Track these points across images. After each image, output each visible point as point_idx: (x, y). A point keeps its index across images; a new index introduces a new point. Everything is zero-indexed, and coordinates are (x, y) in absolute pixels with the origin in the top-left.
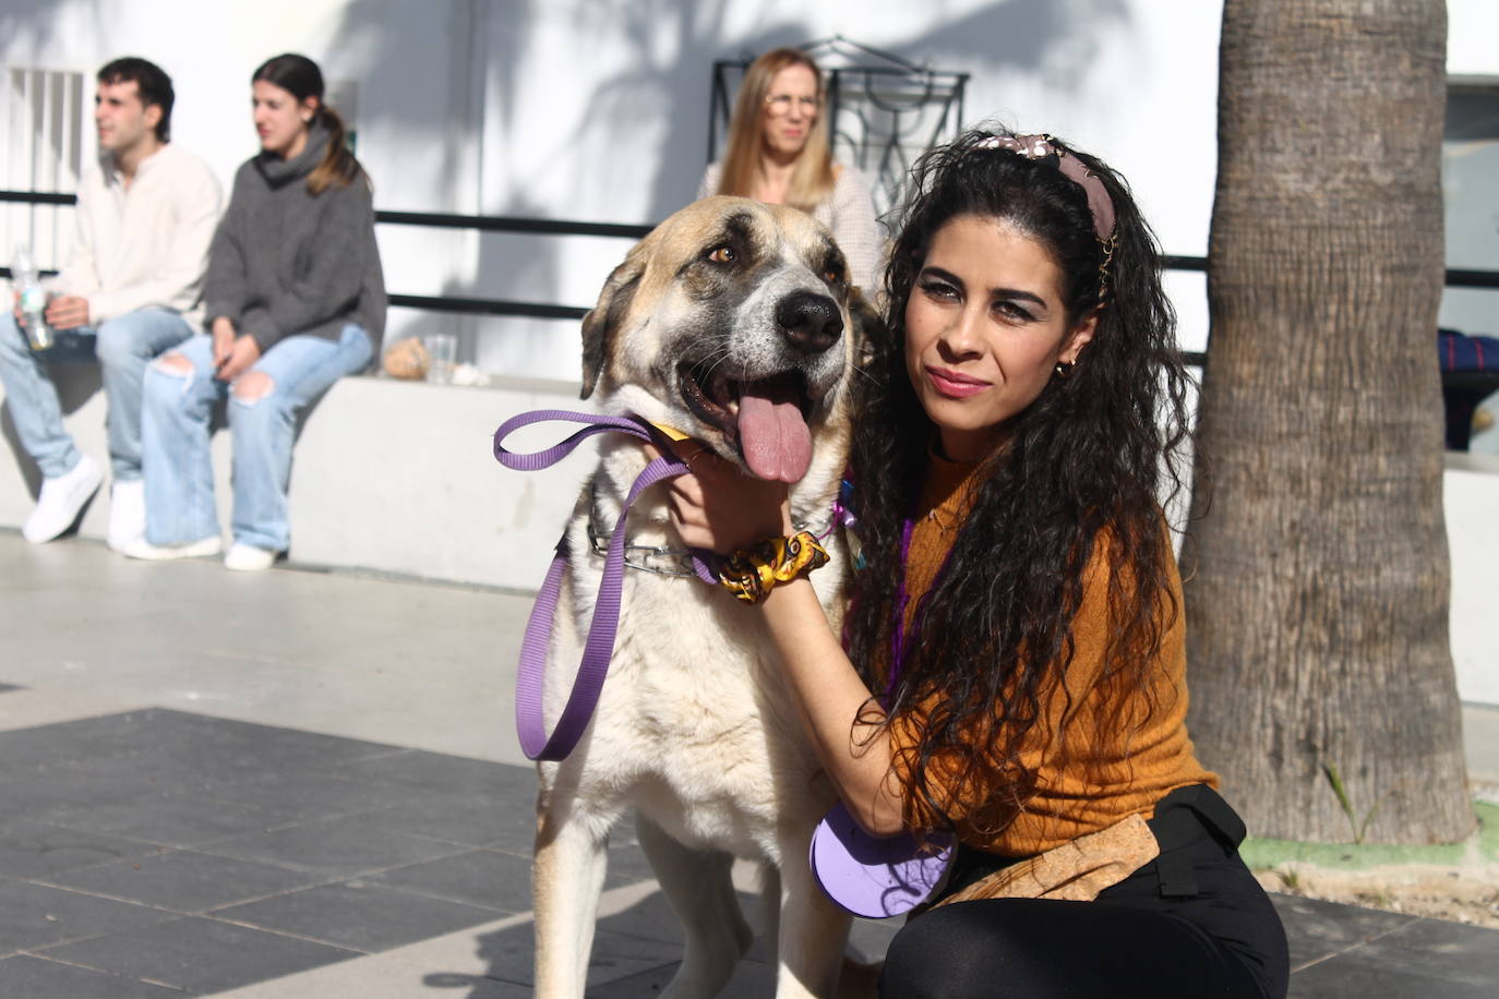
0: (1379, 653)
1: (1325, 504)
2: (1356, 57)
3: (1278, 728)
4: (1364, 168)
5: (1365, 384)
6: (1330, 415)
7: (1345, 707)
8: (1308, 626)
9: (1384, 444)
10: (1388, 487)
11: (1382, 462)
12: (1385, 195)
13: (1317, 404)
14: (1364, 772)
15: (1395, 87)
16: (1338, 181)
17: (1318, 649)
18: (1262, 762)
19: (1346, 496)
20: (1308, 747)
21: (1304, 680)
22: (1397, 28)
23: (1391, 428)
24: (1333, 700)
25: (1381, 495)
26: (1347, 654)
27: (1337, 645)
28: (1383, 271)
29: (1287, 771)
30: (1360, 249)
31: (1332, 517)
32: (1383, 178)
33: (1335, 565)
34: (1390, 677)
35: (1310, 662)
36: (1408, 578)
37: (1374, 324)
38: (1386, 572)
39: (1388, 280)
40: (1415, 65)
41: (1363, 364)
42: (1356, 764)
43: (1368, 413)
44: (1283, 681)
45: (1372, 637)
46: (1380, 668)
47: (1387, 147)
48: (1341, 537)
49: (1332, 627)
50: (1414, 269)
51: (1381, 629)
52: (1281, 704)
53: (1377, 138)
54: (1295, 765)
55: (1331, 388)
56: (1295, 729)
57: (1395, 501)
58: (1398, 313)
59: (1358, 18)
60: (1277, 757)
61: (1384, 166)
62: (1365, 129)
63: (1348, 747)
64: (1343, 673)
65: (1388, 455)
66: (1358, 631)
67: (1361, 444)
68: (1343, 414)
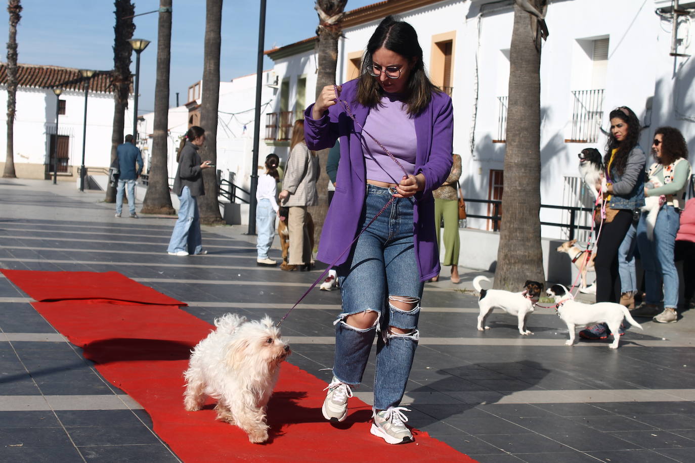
0: (516, 265)
1: (509, 241)
2: (514, 169)
3: (501, 276)
4: (516, 187)
5: (515, 221)
6: (510, 226)
7: (510, 273)
8: (506, 260)
9: (518, 232)
10: (519, 238)
11: (518, 234)
12: (520, 191)
13: (508, 224)
14: (512, 284)
15: (521, 174)
16: (512, 189)
17: (507, 264)
18: (499, 282)
19: (512, 239)
20: (504, 280)
21: (505, 269)
22: (520, 164)
23: (519, 229)
24: (508, 272)
25: (518, 239)
26: (511, 265)
27: (510, 264)
28: (519, 203)
29: (502, 284)
30: (514, 200)
31: (510, 243)
32: (519, 188)
33: (510, 250)
34: (518, 269)
35: (506, 266)
36: (522, 253)
37: (517, 212)
38: (518, 252)
39: (520, 205)
40: (525, 170)
41: (515, 219)
42: (511, 283)
43: (516, 226)
44: (503, 269)
45: (515, 263)
46: (516, 268)
47: (520, 183)
48: (511, 246)
49: (509, 260)
50: (525, 203)
51: (517, 261)
52: (502, 273)
53: (518, 182)
54: (503, 282)
55: (510, 222)
56: (503, 277)
57: (520, 240)
58: (522, 210)
59: (515, 163)
60: (501, 281)
61: (519, 186)
62: (516, 181)
63: (510, 280)
64: (510, 268)
65: (519, 233)
66: (513, 261)
67: (515, 231)
68: (512, 226)
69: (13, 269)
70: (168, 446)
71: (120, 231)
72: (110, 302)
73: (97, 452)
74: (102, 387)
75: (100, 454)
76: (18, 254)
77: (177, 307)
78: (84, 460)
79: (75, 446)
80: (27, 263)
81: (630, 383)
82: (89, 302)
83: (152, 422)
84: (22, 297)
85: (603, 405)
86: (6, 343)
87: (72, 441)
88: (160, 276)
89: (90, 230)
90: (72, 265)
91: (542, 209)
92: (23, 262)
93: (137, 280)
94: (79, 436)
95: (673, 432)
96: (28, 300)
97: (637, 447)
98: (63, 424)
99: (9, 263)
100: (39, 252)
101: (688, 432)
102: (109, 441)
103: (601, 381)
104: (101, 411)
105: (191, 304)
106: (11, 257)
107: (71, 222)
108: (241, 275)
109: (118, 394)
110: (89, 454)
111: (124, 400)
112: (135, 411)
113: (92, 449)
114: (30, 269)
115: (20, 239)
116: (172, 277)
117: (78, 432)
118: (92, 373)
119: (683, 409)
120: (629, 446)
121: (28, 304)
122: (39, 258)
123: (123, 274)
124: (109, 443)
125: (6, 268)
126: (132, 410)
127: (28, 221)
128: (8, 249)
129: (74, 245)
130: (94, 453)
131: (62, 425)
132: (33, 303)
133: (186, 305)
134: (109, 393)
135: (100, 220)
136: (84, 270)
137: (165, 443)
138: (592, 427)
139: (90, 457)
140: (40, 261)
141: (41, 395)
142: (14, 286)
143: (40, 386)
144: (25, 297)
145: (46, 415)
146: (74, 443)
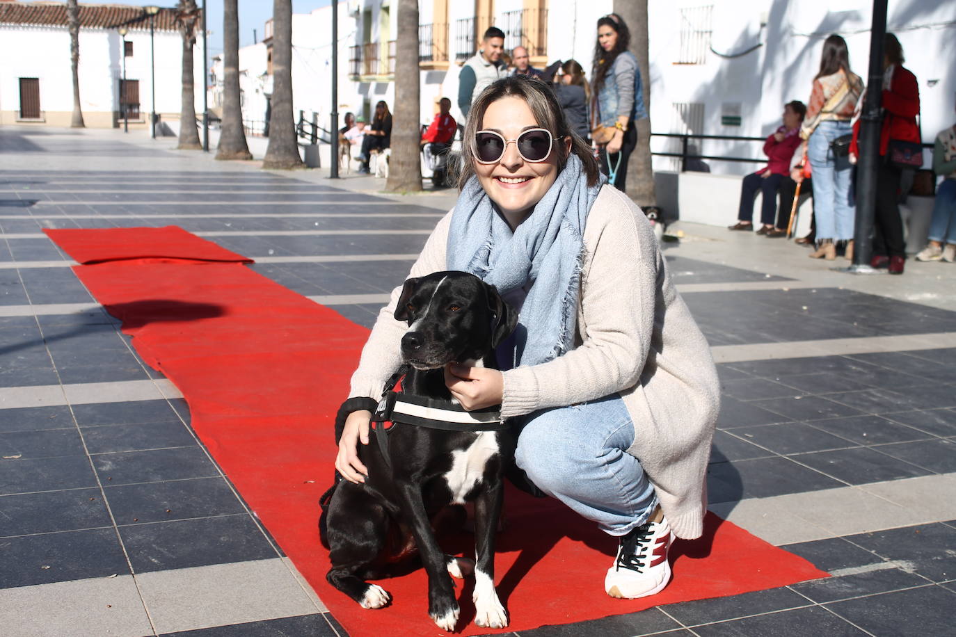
69: (60, 228)
70: (206, 448)
71: (190, 180)
72: (164, 262)
73: (113, 462)
74: (136, 370)
75: (117, 465)
76: (71, 210)
77: (240, 264)
78: (96, 474)
79: (88, 454)
80: (79, 221)
81: (765, 335)
82: (140, 262)
83: (190, 415)
84: (63, 260)
85: (738, 364)
86: (32, 318)
87: (85, 446)
88: (227, 229)
89: (157, 180)
90: (128, 220)
91: (653, 138)
92: (74, 219)
93: (199, 234)
94: (94, 439)
95: (825, 396)
96: (69, 263)
97: (785, 420)
98: (79, 424)
99: (57, 222)
100: (95, 207)
101: (843, 395)
102: (132, 445)
103: (733, 333)
104: (129, 402)
105: (258, 260)
106: (63, 214)
107: (137, 173)
108: (319, 224)
109: (154, 378)
110: (103, 465)
111: (160, 386)
112: (172, 400)
113: (108, 457)
114: (80, 227)
115: (76, 194)
116: (240, 229)
117: (96, 433)
118: (127, 352)
119: (831, 366)
120: (777, 419)
121: (68, 268)
122: (92, 213)
123: (184, 227)
124: (131, 448)
125: (52, 227)
126: (169, 400)
127: (89, 173)
128: (60, 206)
129: (135, 197)
130: (110, 463)
131: (77, 425)
132: (75, 268)
133: (251, 262)
134: (144, 377)
135: (171, 169)
136: (142, 225)
137: (202, 444)
138: (729, 395)
139: (104, 469)
140: (94, 217)
141: (58, 384)
142: (56, 247)
143: (61, 372)
144: (67, 259)
145: (59, 413)
146: (86, 448)
